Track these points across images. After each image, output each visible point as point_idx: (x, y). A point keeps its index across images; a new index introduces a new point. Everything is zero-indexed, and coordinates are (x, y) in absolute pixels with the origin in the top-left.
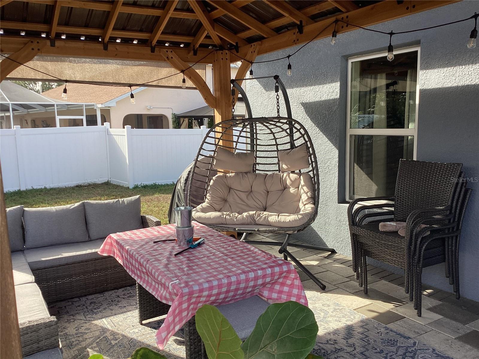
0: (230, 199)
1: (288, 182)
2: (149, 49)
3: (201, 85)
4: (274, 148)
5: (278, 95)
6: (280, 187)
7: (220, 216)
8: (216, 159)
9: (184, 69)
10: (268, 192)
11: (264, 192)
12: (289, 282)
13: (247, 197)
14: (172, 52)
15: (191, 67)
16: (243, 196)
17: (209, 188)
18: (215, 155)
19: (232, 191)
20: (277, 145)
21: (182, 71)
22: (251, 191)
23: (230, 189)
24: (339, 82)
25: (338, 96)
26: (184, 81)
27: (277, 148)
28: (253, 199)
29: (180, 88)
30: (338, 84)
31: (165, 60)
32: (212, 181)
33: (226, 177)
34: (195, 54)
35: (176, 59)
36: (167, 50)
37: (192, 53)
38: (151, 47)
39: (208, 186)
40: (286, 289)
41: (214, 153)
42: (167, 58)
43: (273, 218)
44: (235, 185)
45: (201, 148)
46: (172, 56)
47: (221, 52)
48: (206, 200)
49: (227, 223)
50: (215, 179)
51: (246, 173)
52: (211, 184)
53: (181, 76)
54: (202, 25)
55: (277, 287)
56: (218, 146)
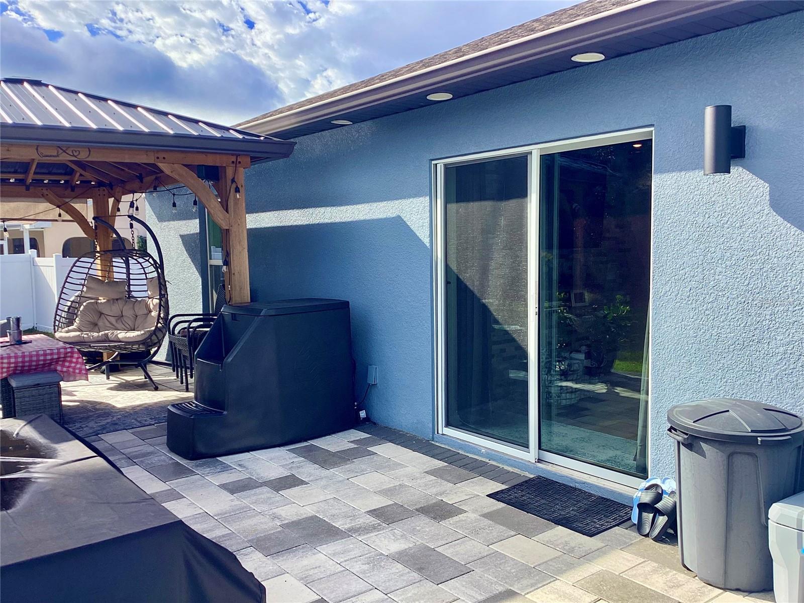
0: (100, 324)
1: (151, 307)
2: (24, 187)
3: (80, 219)
4: (143, 276)
5: (133, 231)
6: (146, 312)
7: (79, 335)
8: (86, 286)
9: (60, 204)
10: (137, 316)
11: (132, 316)
12: (74, 360)
13: (116, 322)
14: (47, 189)
15: (68, 202)
16: (113, 320)
17: (79, 313)
18: (86, 283)
19: (103, 316)
20: (146, 274)
21: (58, 207)
22: (122, 316)
23: (101, 314)
24: (198, 219)
25: (198, 231)
26: (60, 215)
27: (146, 276)
28: (123, 323)
29: (56, 220)
30: (197, 221)
31: (40, 197)
32: (82, 307)
33: (97, 303)
34: (73, 190)
35: (51, 196)
36: (41, 188)
37: (70, 189)
38: (26, 185)
39: (78, 311)
40: (73, 365)
41: (85, 281)
42: (42, 195)
43: (122, 335)
44: (106, 311)
45: (68, 276)
46: (47, 193)
47: (98, 189)
48: (75, 324)
49: (86, 341)
50: (86, 305)
51: (117, 300)
52: (81, 309)
53: (58, 210)
54: (74, 170)
55: (67, 364)
56: (88, 275)
